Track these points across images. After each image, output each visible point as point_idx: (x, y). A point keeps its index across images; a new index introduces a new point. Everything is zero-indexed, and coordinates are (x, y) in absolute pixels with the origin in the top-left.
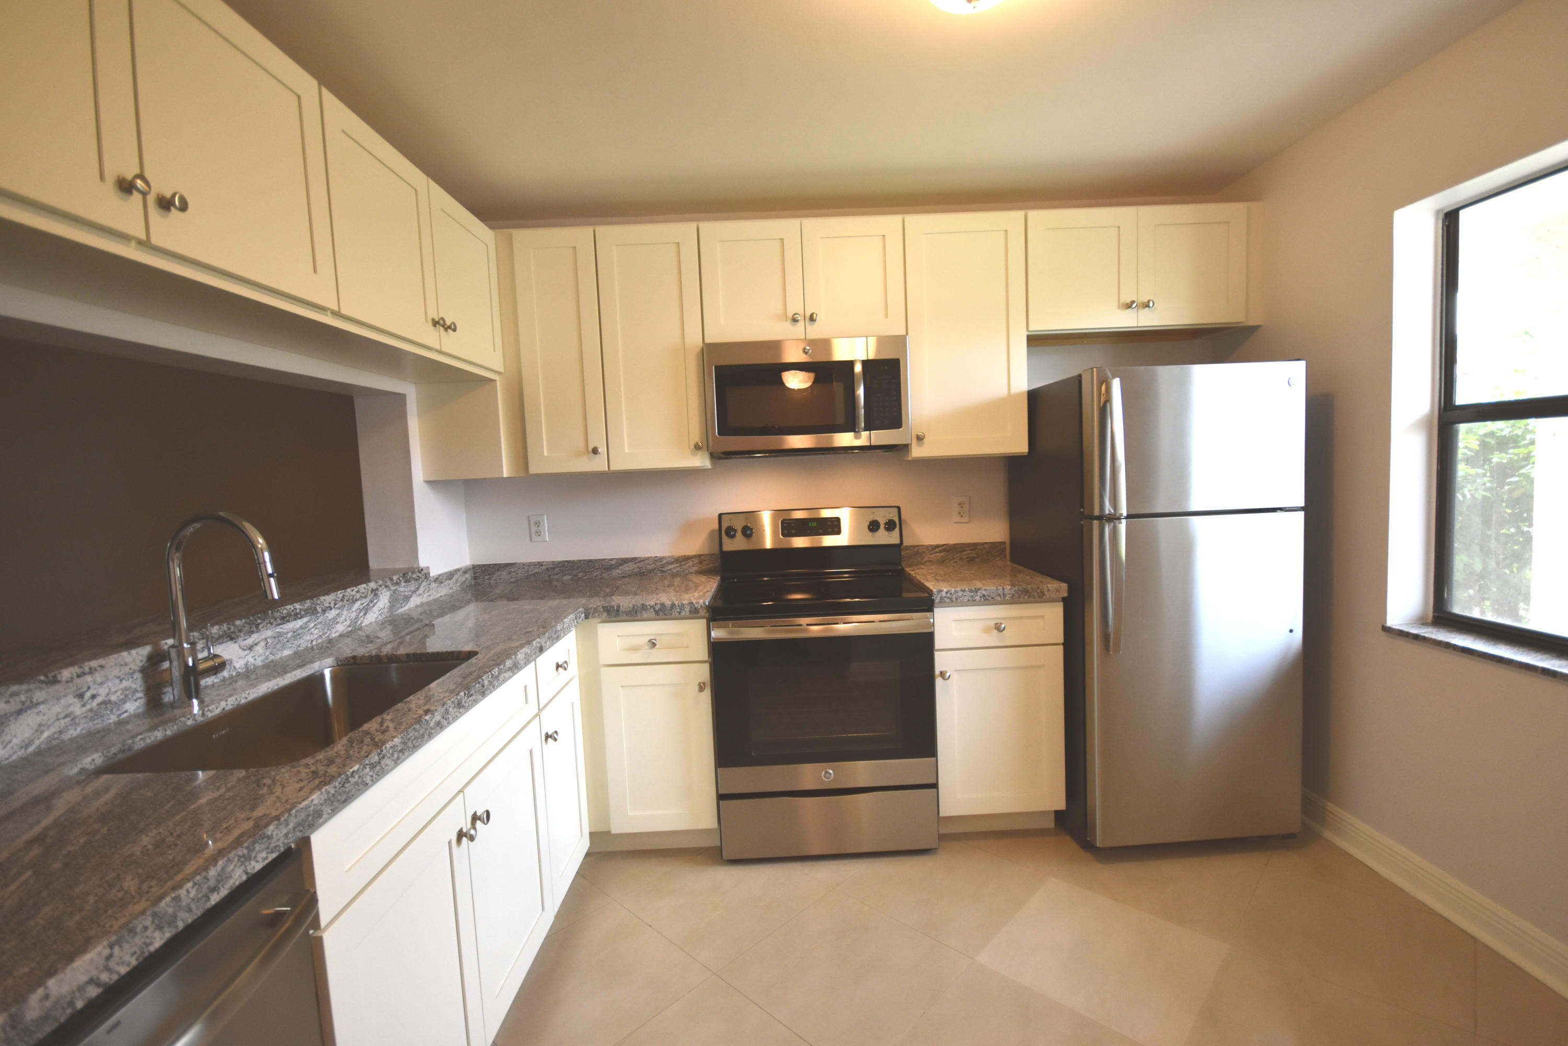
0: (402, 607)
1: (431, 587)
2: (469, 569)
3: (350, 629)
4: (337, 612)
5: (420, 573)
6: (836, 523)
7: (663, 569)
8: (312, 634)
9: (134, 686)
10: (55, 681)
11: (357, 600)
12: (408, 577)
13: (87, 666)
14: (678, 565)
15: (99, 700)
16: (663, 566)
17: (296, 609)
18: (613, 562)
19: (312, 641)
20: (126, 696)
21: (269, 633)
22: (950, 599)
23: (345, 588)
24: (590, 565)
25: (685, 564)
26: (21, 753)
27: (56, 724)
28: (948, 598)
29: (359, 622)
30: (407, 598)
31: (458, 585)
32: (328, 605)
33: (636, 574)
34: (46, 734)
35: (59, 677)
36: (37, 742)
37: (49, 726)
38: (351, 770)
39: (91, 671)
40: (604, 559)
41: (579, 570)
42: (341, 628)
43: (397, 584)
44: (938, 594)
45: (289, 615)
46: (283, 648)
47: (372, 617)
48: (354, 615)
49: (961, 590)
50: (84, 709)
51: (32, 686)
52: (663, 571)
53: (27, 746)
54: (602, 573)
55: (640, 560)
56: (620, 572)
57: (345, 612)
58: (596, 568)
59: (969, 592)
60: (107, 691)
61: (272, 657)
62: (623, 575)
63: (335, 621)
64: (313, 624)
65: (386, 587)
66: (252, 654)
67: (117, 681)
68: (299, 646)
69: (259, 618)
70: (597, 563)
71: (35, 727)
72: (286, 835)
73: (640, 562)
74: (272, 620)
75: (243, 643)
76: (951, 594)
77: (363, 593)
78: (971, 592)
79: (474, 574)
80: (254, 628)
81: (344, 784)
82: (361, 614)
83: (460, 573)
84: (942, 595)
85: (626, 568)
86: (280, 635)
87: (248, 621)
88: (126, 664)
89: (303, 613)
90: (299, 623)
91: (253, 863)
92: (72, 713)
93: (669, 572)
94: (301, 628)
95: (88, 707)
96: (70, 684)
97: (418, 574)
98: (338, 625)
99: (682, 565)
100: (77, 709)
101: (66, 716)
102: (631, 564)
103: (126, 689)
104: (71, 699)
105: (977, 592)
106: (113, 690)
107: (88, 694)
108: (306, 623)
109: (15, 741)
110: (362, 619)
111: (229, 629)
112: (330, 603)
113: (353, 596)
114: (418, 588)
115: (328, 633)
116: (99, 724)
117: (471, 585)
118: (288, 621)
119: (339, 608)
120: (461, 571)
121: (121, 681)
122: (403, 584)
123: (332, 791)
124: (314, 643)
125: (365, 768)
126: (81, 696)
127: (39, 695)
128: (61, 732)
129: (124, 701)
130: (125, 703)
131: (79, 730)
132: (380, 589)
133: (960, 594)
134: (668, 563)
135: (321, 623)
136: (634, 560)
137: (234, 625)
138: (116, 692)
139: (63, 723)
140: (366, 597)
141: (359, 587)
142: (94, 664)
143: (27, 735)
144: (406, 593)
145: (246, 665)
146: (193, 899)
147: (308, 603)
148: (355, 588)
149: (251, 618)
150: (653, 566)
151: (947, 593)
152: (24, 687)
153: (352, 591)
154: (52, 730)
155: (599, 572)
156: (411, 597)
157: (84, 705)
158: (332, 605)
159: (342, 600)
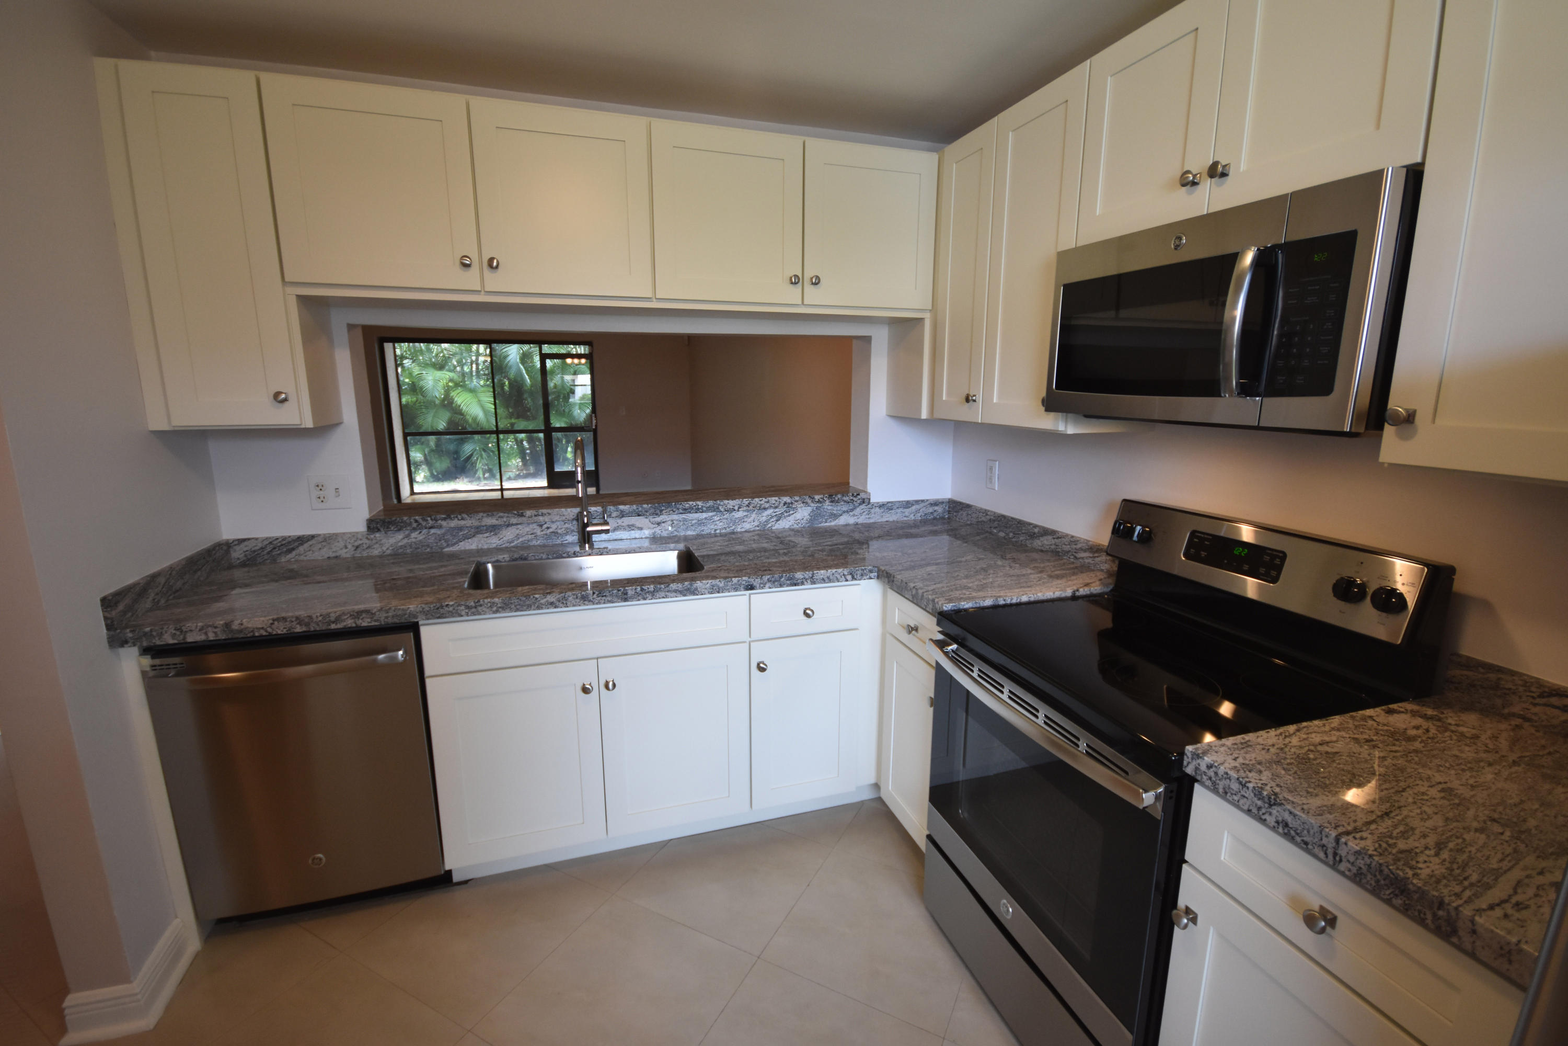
0: (826, 522)
1: (873, 511)
2: (943, 503)
3: (758, 528)
4: (745, 514)
5: (856, 497)
6: (1277, 561)
7: (1077, 555)
8: (716, 524)
9: (572, 528)
10: (522, 515)
11: (765, 509)
12: (836, 498)
13: (541, 511)
14: (1091, 555)
15: (551, 530)
16: (1077, 551)
17: (698, 505)
18: (1036, 530)
19: (716, 530)
20: (567, 532)
21: (675, 517)
22: (1214, 783)
23: (753, 498)
24: (1018, 525)
25: (1098, 557)
26: (507, 545)
27: (527, 536)
28: (1210, 778)
29: (770, 525)
30: (835, 516)
31: (919, 515)
32: (731, 507)
33: (1052, 551)
34: (521, 540)
35: (524, 514)
36: (516, 542)
37: (523, 536)
38: (447, 603)
39: (543, 515)
40: (1030, 524)
41: (1011, 530)
42: (747, 526)
43: (819, 502)
44: (1192, 759)
45: (691, 508)
46: (687, 529)
47: (785, 524)
48: (764, 519)
49: (1238, 779)
50: (542, 533)
51: (510, 515)
52: (1076, 557)
53: (510, 543)
54: (1026, 540)
55: (1057, 535)
56: (1040, 544)
57: (754, 515)
58: (1023, 531)
59: (1255, 795)
60: (556, 527)
61: (676, 533)
62: (1042, 548)
63: (742, 520)
64: (718, 518)
65: (803, 503)
66: (659, 528)
67: (563, 523)
68: (703, 531)
69: (663, 506)
70: (1024, 526)
71: (515, 535)
72: (387, 617)
73: (1058, 538)
74: (674, 510)
75: (652, 520)
76: (1216, 773)
77: (774, 504)
78: (1259, 799)
79: (949, 508)
80: (658, 512)
81: (438, 608)
82: (772, 520)
83: (922, 505)
84: (1199, 765)
85: (1047, 541)
86: (685, 520)
87: (654, 506)
88: (564, 515)
89: (705, 509)
90: (704, 515)
91: (360, 621)
92: (535, 533)
93: (1081, 560)
94: (706, 518)
95: (544, 532)
96: (530, 519)
97: (852, 498)
98: (745, 523)
99: (1095, 557)
100: (538, 531)
101: (532, 534)
102: (1050, 537)
103: (567, 528)
104: (535, 526)
105: (1271, 805)
106: (559, 527)
107: (545, 526)
108: (712, 516)
109: (505, 539)
110: (773, 523)
111: (637, 509)
112: (734, 506)
113: (761, 505)
114: (852, 510)
115: (734, 527)
116: (550, 542)
117: (943, 518)
118: (690, 512)
119: (748, 511)
120: (928, 503)
121: (565, 523)
122: (827, 502)
123: (428, 609)
124: (718, 531)
125: (460, 605)
126: (541, 526)
127: (514, 520)
128: (528, 541)
129: (567, 534)
130: (566, 535)
131: (539, 542)
132: (796, 504)
133: (1235, 786)
134: (1081, 549)
135: (727, 519)
136: (1052, 533)
137: (641, 507)
138: (561, 529)
139: (530, 536)
140: (776, 507)
141: (770, 499)
142: (545, 511)
143: (510, 537)
144: (835, 512)
145: (654, 534)
146: (320, 621)
147: (711, 503)
148: (764, 499)
149: (657, 505)
150: (1067, 548)
151: (1209, 767)
152: (506, 515)
153: (761, 501)
154: (524, 539)
155: (1024, 538)
156: (841, 515)
157: (542, 531)
158: (736, 508)
159: (748, 506)
